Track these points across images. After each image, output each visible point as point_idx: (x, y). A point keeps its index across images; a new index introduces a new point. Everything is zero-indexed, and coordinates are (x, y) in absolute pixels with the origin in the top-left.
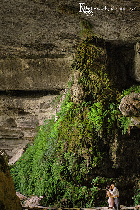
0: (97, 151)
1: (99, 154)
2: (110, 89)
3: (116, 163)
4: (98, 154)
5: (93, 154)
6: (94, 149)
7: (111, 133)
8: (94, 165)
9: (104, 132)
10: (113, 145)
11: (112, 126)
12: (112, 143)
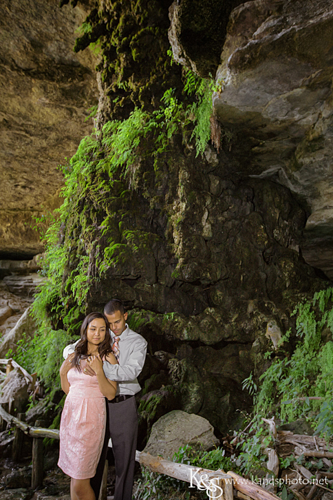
0: (122, 228)
1: (128, 235)
2: (155, 31)
3: (185, 262)
4: (126, 235)
5: (108, 234)
6: (113, 222)
7: (164, 167)
8: (104, 267)
9: (143, 169)
10: (174, 208)
11: (168, 148)
12: (171, 202)
